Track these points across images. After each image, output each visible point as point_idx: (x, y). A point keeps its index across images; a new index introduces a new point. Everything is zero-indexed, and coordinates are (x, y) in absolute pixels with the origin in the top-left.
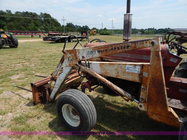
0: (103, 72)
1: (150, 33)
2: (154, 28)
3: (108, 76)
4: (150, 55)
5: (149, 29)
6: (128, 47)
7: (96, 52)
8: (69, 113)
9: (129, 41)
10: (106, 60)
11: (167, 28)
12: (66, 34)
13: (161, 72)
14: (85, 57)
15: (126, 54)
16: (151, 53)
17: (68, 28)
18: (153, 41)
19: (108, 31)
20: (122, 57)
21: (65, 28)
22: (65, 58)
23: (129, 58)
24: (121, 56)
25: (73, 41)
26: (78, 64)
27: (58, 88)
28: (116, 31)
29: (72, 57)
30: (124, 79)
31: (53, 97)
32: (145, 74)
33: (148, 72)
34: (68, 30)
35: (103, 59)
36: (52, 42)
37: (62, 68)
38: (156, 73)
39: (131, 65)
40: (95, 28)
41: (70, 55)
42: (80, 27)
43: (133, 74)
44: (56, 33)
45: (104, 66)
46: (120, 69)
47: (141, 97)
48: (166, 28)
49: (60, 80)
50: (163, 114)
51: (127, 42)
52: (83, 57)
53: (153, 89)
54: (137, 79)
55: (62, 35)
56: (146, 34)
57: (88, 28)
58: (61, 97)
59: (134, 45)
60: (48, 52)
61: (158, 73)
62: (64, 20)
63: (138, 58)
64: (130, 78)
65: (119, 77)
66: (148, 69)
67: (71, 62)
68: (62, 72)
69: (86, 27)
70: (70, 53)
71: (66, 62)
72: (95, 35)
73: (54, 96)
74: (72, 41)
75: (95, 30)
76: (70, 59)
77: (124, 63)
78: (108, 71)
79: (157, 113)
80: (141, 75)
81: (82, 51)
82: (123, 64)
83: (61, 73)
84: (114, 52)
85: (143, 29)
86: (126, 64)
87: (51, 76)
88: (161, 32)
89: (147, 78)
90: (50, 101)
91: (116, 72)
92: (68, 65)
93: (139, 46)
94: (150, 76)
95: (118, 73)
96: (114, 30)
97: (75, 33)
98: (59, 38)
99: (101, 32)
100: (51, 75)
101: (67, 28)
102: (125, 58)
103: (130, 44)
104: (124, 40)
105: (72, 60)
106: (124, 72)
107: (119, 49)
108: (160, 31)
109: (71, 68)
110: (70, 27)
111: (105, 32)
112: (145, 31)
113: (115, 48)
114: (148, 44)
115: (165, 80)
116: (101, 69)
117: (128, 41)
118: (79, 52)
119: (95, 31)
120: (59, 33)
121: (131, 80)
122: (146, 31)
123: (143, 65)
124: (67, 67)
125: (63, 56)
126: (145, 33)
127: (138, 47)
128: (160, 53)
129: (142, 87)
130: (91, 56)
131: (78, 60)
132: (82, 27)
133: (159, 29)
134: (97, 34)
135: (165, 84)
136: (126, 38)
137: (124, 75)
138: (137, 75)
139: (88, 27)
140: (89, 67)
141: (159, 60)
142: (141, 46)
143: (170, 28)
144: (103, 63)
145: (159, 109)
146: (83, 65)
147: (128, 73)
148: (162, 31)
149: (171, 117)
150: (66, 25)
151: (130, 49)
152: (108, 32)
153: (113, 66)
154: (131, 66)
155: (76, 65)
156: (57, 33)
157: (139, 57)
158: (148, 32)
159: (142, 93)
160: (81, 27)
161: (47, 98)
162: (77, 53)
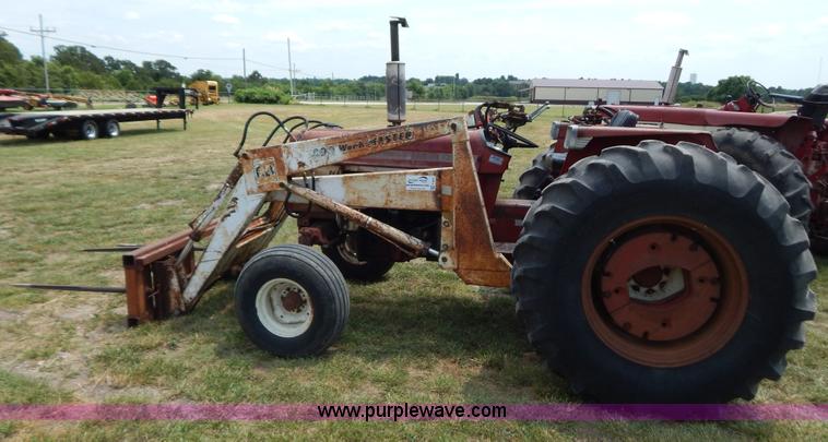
0: (353, 197)
1: (445, 94)
2: (457, 75)
3: (366, 205)
4: (451, 152)
5: (439, 80)
6: (408, 134)
7: (337, 149)
8: (273, 310)
9: (402, 124)
10: (356, 169)
11: (506, 78)
12: (63, 101)
13: (474, 181)
14: (307, 163)
15: (401, 152)
16: (454, 146)
17: (67, 72)
18: (453, 122)
19: (272, 85)
20: (394, 161)
21: (50, 73)
22: (244, 170)
23: (410, 162)
24: (390, 158)
25: (122, 134)
26: (286, 183)
27: (216, 262)
28: (305, 86)
29: (267, 167)
30: (404, 207)
31: (194, 295)
32: (447, 190)
33: (451, 183)
34: (66, 82)
35: (348, 168)
36: (18, 137)
37: (235, 199)
38: (466, 184)
39: (417, 174)
40: (209, 73)
41: (262, 162)
42: (129, 65)
43: (423, 192)
44: (8, 94)
45: (353, 184)
46: (393, 186)
47: (442, 243)
48: (503, 77)
49: (226, 234)
50: (488, 267)
51: (397, 126)
52: (301, 164)
53: (464, 217)
54: (431, 204)
55: (42, 104)
56: (432, 98)
57: (174, 74)
58: (258, 264)
59: (419, 131)
60: (31, 182)
61: (470, 184)
62: (43, 33)
63: (429, 160)
64: (416, 204)
65: (392, 206)
66: (451, 178)
67: (266, 178)
68: (234, 211)
69: (164, 65)
70: (263, 157)
71: (248, 181)
72: (212, 103)
73: (198, 289)
74: (114, 134)
75: (215, 83)
76: (262, 172)
77: (402, 171)
78: (364, 195)
79: (476, 267)
80: (438, 193)
81: (299, 150)
82: (400, 174)
83: (229, 215)
84: (379, 149)
85: (418, 80)
86: (405, 174)
87: (190, 230)
88: (485, 90)
89: (450, 197)
90: (183, 309)
91: (384, 194)
92: (255, 188)
93: (429, 132)
94: (457, 190)
95: (389, 195)
96: (296, 81)
97: (114, 97)
98: (50, 118)
99: (243, 92)
100: (191, 225)
101: (61, 69)
102: (399, 162)
103: (411, 130)
104: (390, 121)
105: (268, 175)
106: (403, 192)
107: (389, 140)
108: (481, 87)
109: (263, 195)
110: (78, 66)
111: (258, 91)
112: (426, 88)
113: (381, 139)
114: (446, 129)
115: (484, 196)
116: (347, 192)
117: (399, 123)
118: (289, 153)
119: (212, 88)
120: (27, 98)
121: (418, 208)
122: (431, 89)
123: (440, 172)
124: (253, 193)
125: (240, 166)
126: (426, 94)
127: (427, 135)
128: (468, 143)
129: (443, 219)
130: (322, 161)
131: (287, 172)
132: (140, 65)
133: (478, 82)
134: (224, 100)
135: (483, 204)
136: (395, 117)
137: (402, 199)
138: (431, 195)
139: (174, 68)
140: (314, 189)
141: (468, 157)
142: (433, 133)
143: (515, 76)
144: (351, 177)
145: (479, 258)
146: (298, 185)
147: (412, 193)
148: (490, 87)
149: (502, 268)
150: (54, 53)
151: (412, 139)
152: (273, 91)
153: (374, 181)
154: (416, 177)
155: (282, 185)
156: (15, 93)
157: (430, 157)
158: (436, 91)
159: (444, 234)
160: (137, 68)
161: (173, 301)
162: (285, 155)
